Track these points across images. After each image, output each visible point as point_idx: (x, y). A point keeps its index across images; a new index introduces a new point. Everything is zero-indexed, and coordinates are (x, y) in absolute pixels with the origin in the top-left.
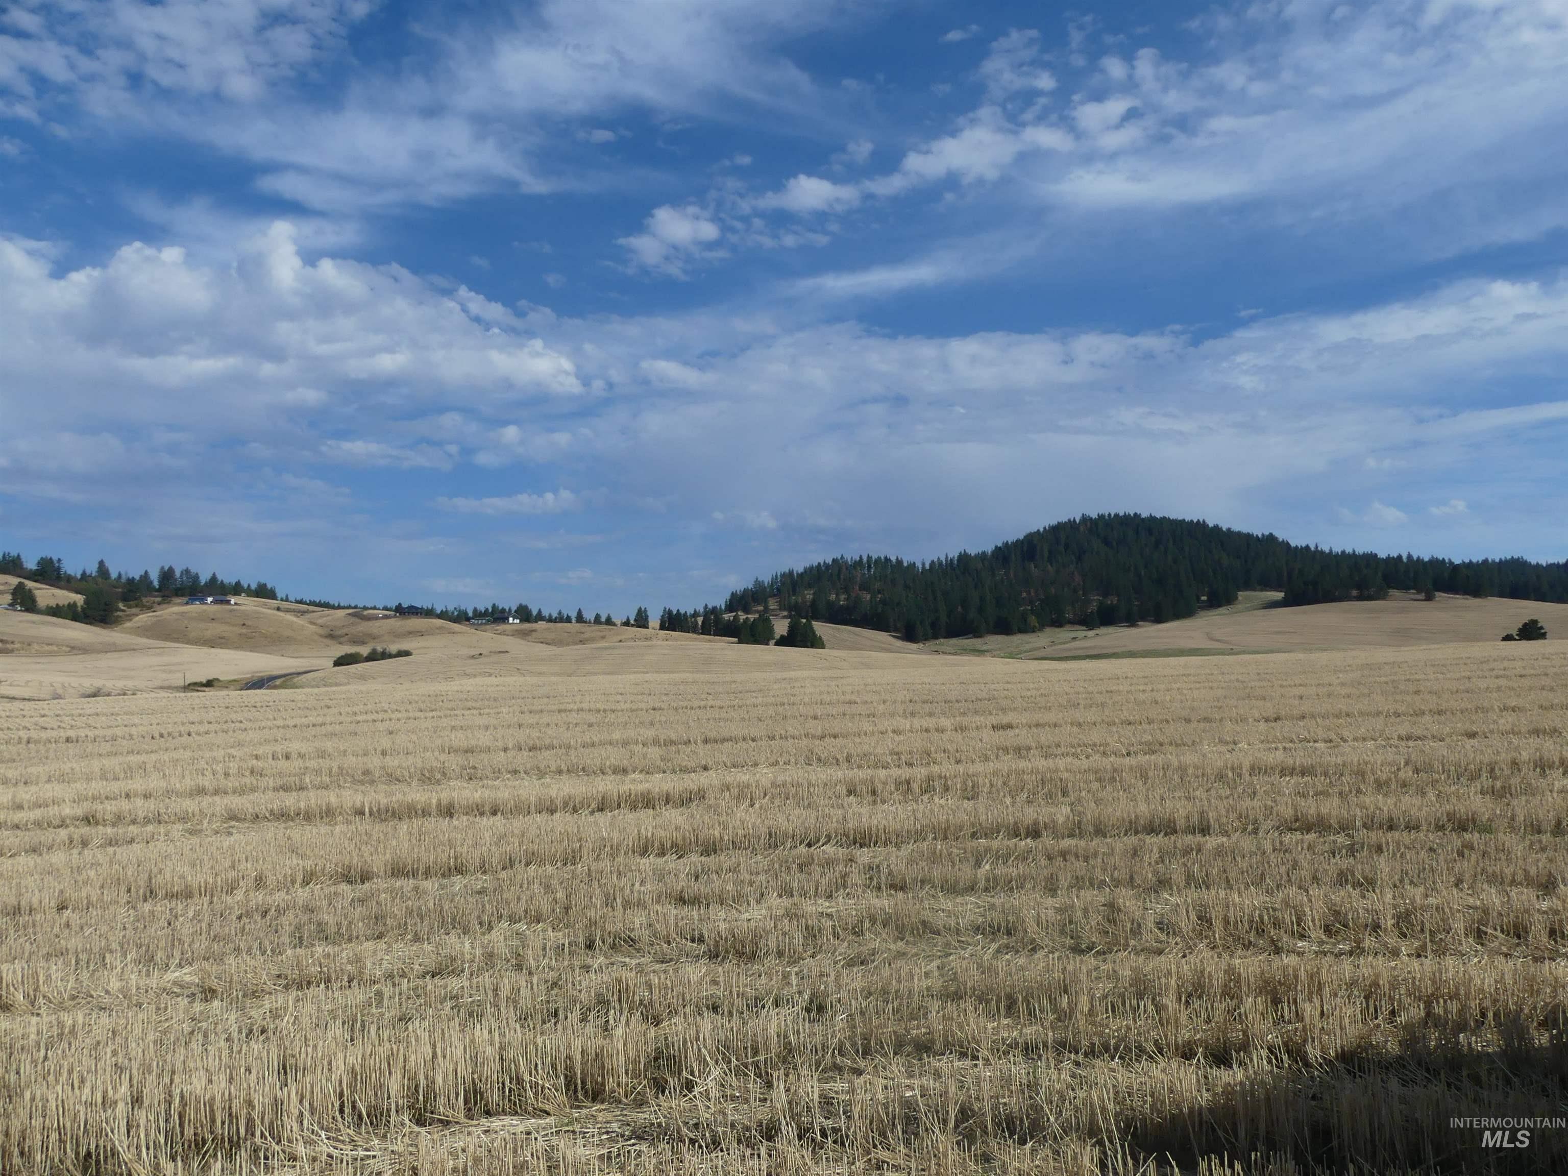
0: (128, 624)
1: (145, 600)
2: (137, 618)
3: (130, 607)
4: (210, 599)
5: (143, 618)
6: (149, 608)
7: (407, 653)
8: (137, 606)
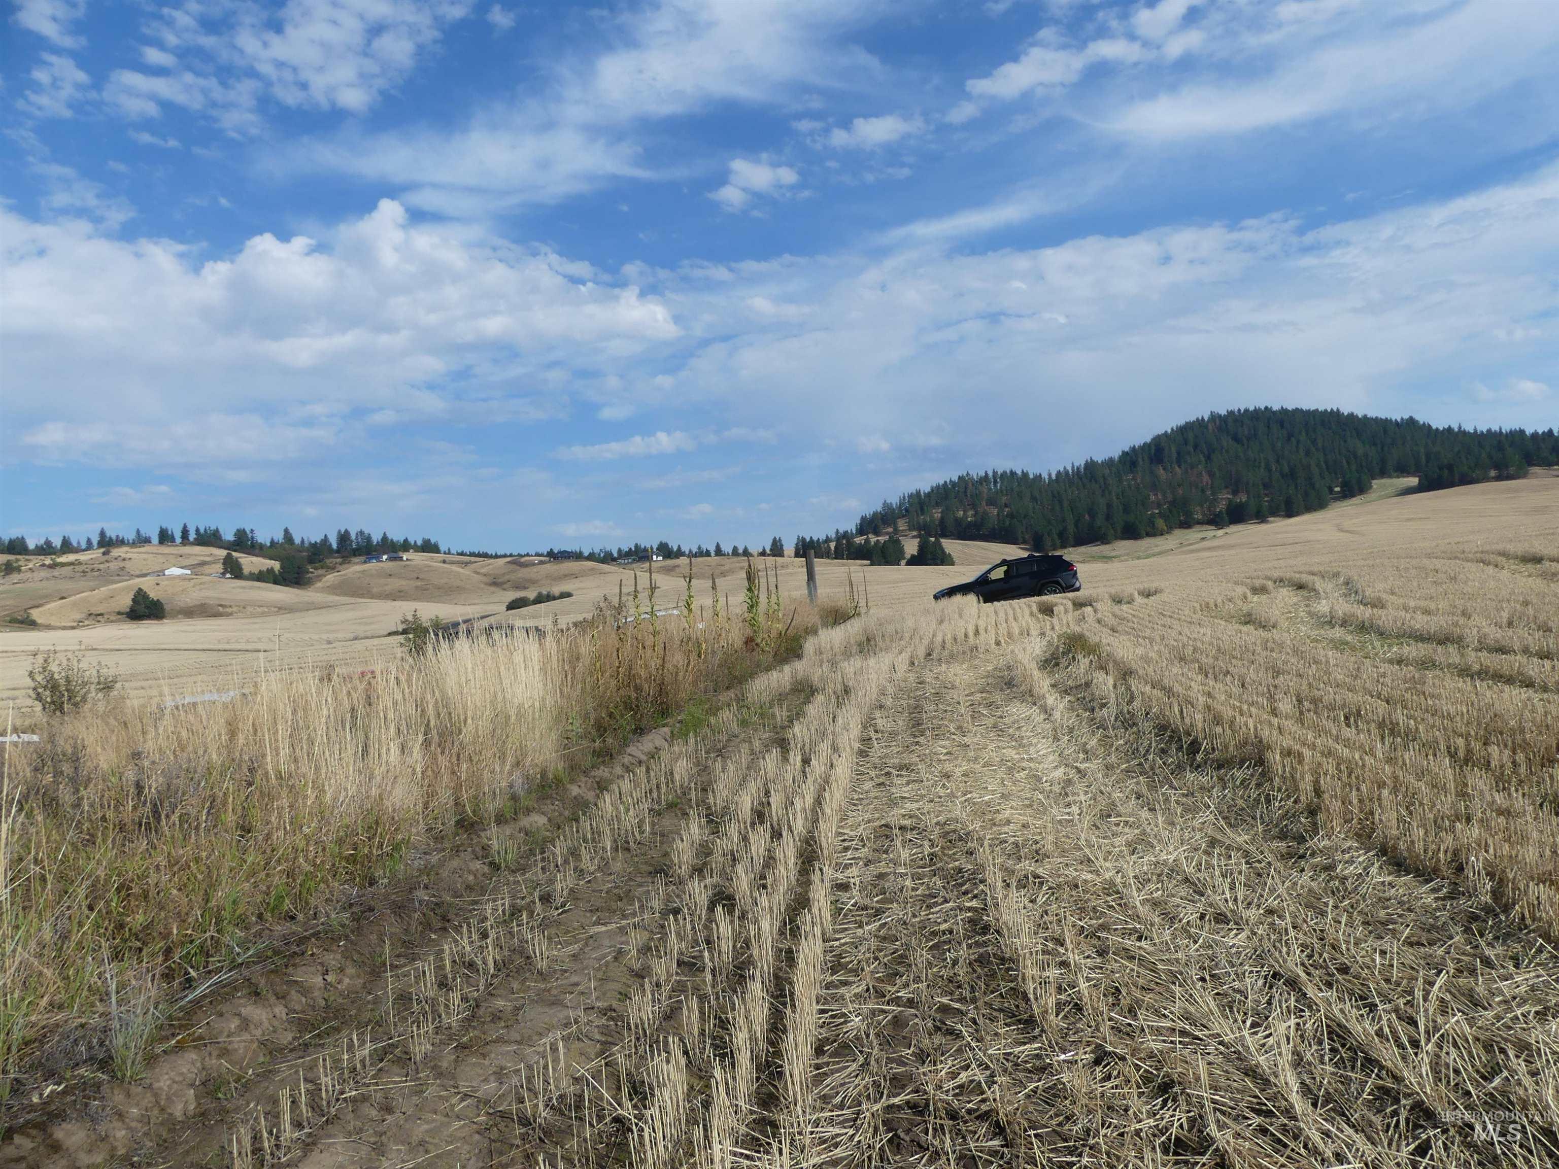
0: (319, 585)
1: (328, 561)
2: (325, 579)
3: (316, 569)
4: (385, 557)
5: (331, 578)
6: (333, 569)
7: (569, 595)
8: (322, 568)
